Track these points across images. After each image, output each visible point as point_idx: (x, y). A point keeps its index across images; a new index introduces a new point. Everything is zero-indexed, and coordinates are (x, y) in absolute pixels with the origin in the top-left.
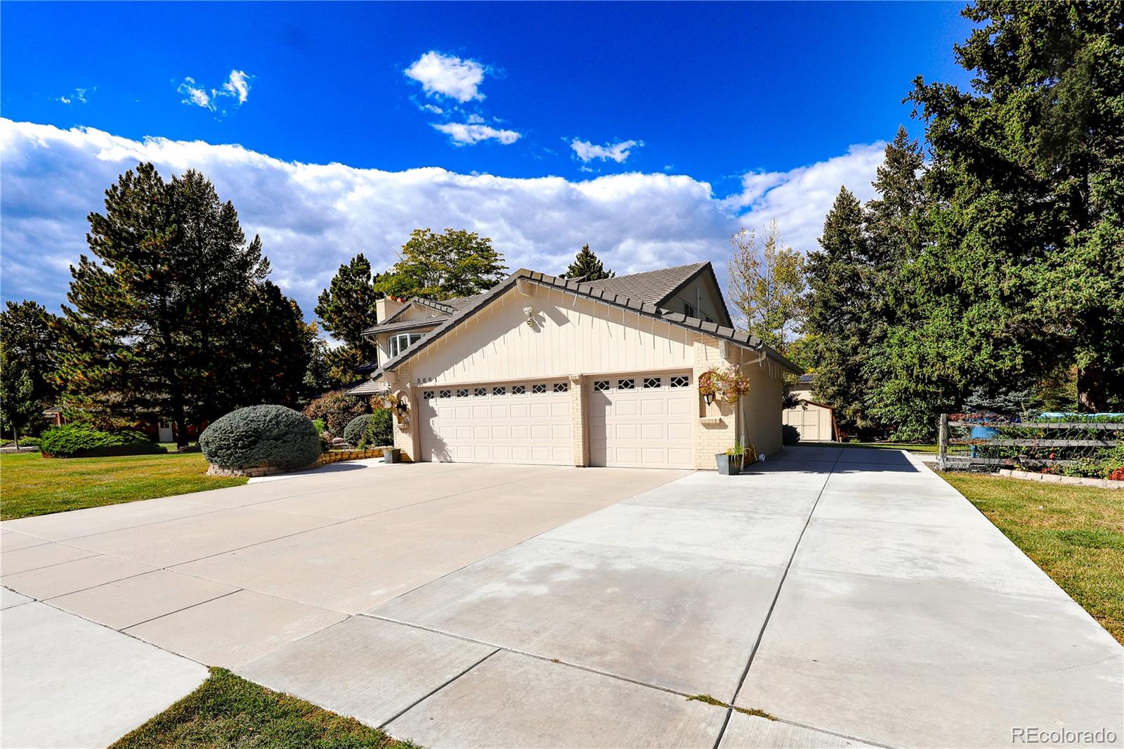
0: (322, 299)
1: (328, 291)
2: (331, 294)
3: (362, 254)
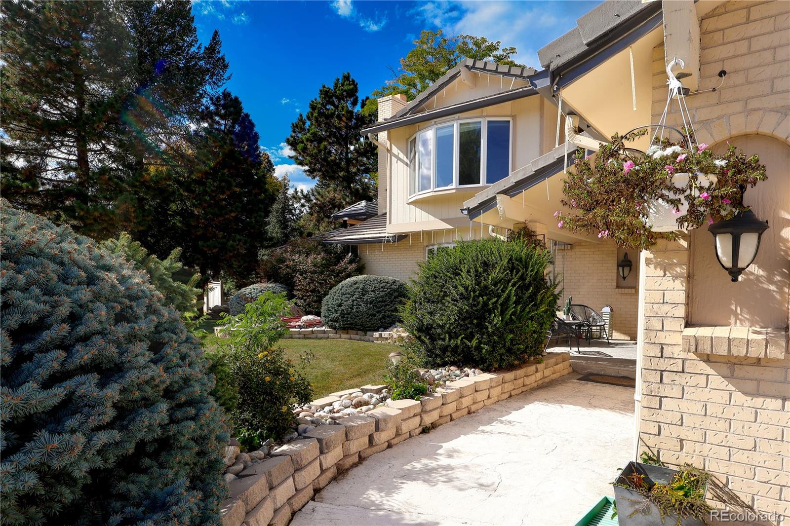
0: (297, 126)
1: (304, 117)
2: (307, 121)
3: (349, 74)
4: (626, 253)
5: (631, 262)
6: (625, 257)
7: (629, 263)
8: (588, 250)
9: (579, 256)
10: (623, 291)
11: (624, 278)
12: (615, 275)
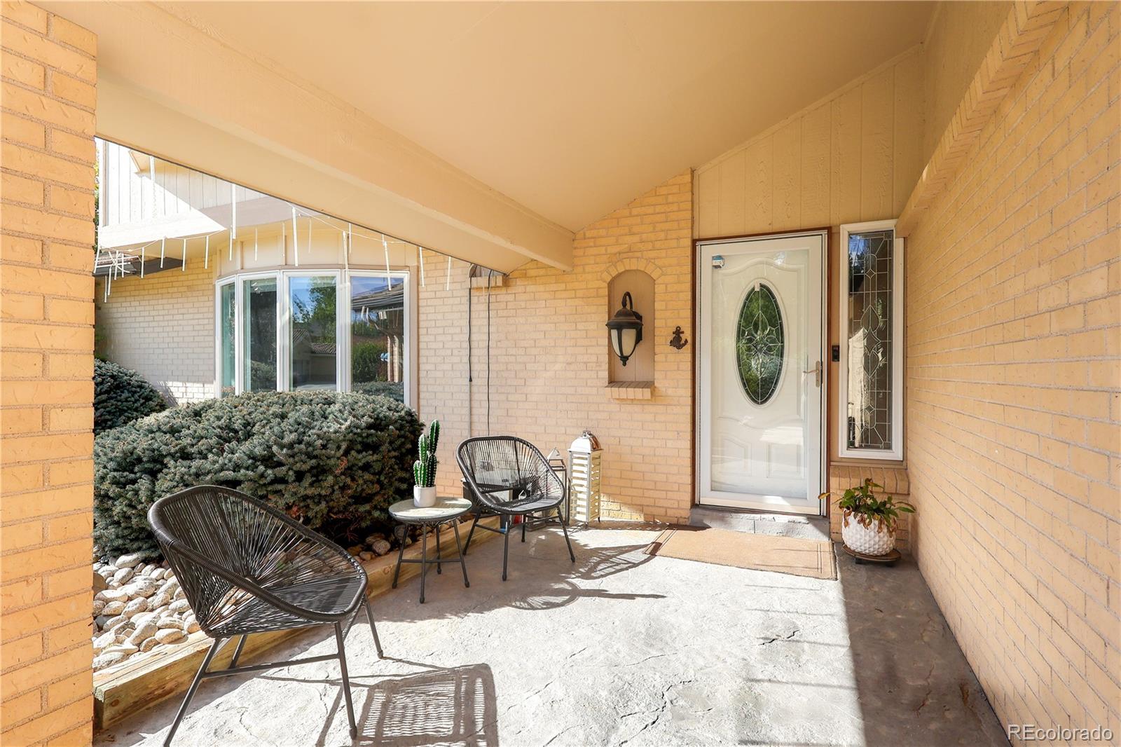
4: (628, 294)
5: (640, 318)
6: (624, 304)
7: (633, 319)
8: (541, 288)
9: (523, 305)
10: (623, 392)
11: (625, 359)
12: (605, 350)
